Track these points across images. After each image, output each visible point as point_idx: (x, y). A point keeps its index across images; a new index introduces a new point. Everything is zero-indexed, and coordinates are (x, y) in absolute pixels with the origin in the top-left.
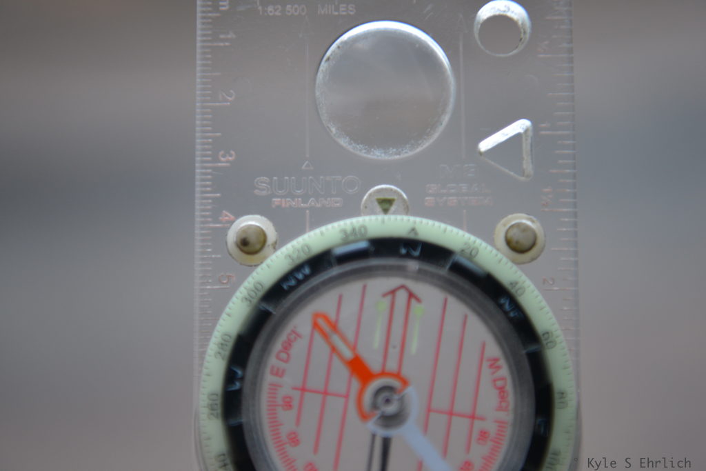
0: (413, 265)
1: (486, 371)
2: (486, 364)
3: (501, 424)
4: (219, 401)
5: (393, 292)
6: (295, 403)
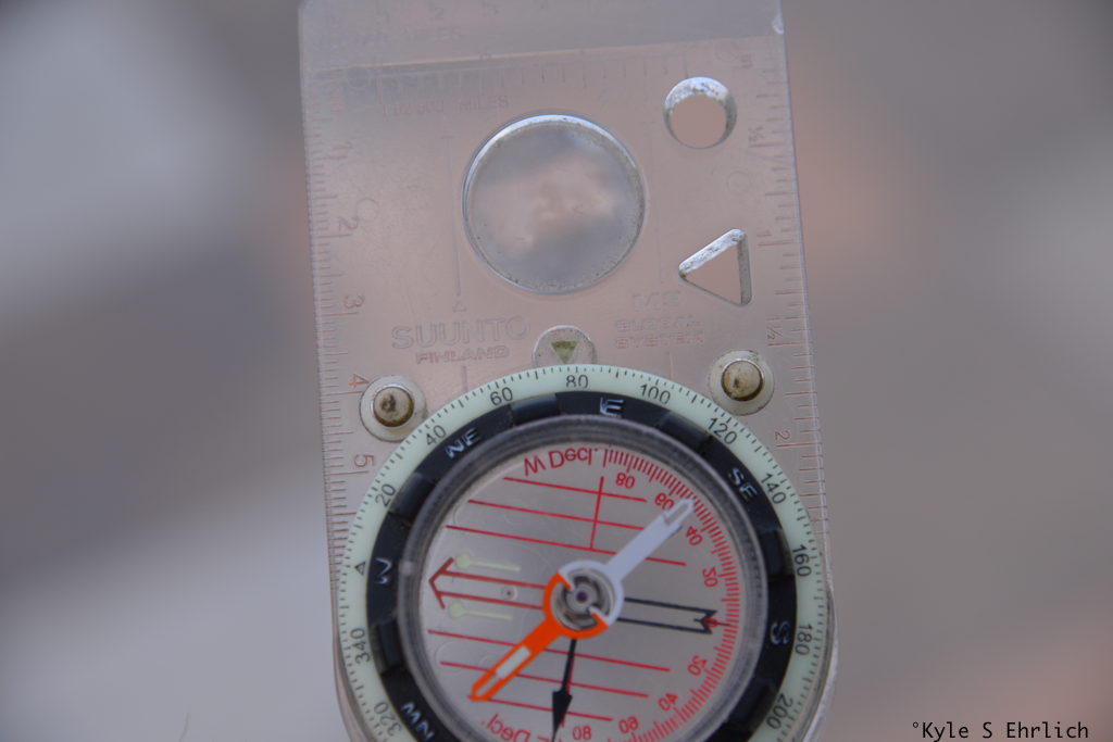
0: (406, 567)
1: (539, 476)
2: (532, 476)
3: (608, 457)
5: (439, 594)
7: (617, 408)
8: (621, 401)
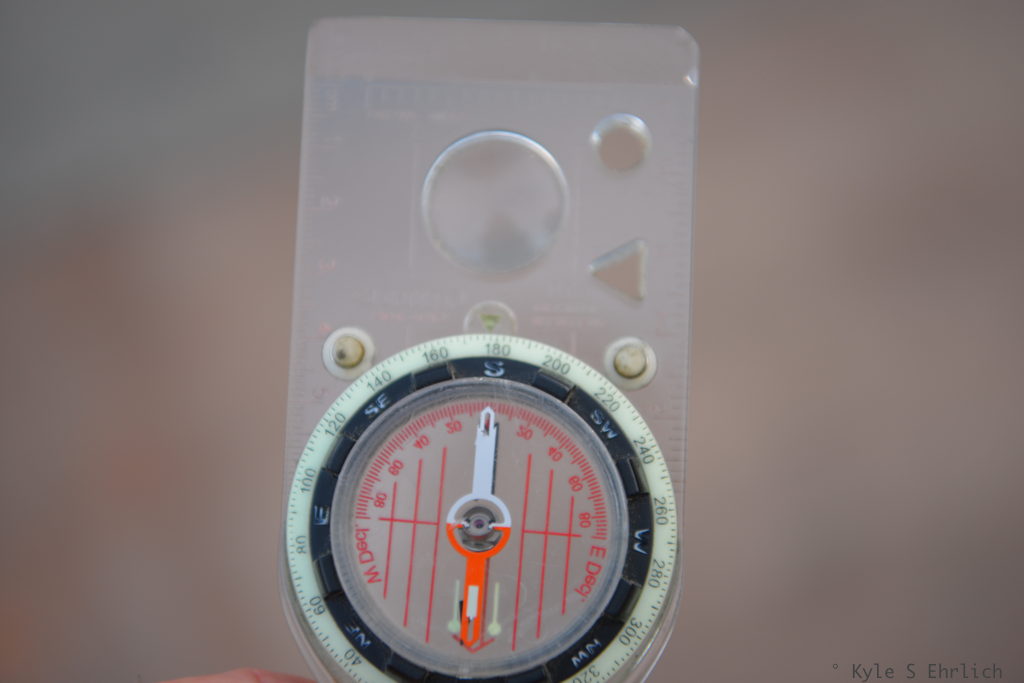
0: (464, 673)
1: (381, 568)
2: (381, 576)
3: (363, 515)
4: (656, 516)
5: (483, 644)
6: (576, 520)
7: (321, 511)
8: (316, 508)
